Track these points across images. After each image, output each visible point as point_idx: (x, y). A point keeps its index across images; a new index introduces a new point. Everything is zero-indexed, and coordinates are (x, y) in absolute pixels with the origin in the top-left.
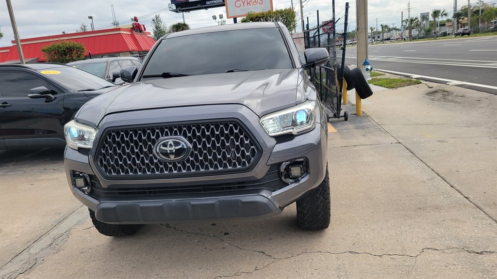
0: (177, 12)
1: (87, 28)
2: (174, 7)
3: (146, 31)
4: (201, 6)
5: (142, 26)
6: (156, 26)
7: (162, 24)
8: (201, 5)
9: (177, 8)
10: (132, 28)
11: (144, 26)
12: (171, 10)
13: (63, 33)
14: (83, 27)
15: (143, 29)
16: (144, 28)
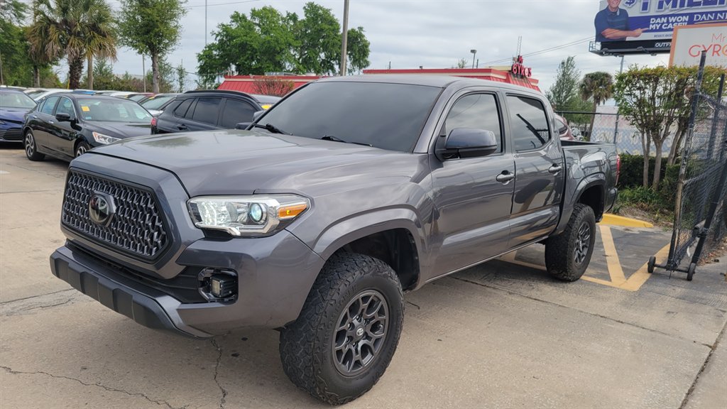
0: (601, 54)
1: (466, 65)
2: (598, 46)
3: (532, 77)
4: (644, 49)
5: (527, 70)
6: (564, 72)
7: (575, 70)
8: (644, 47)
9: (602, 48)
10: (509, 71)
11: (529, 69)
12: (592, 52)
13: (421, 67)
14: (461, 63)
15: (527, 74)
16: (530, 73)
